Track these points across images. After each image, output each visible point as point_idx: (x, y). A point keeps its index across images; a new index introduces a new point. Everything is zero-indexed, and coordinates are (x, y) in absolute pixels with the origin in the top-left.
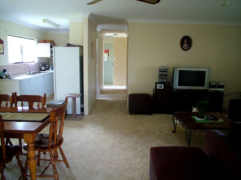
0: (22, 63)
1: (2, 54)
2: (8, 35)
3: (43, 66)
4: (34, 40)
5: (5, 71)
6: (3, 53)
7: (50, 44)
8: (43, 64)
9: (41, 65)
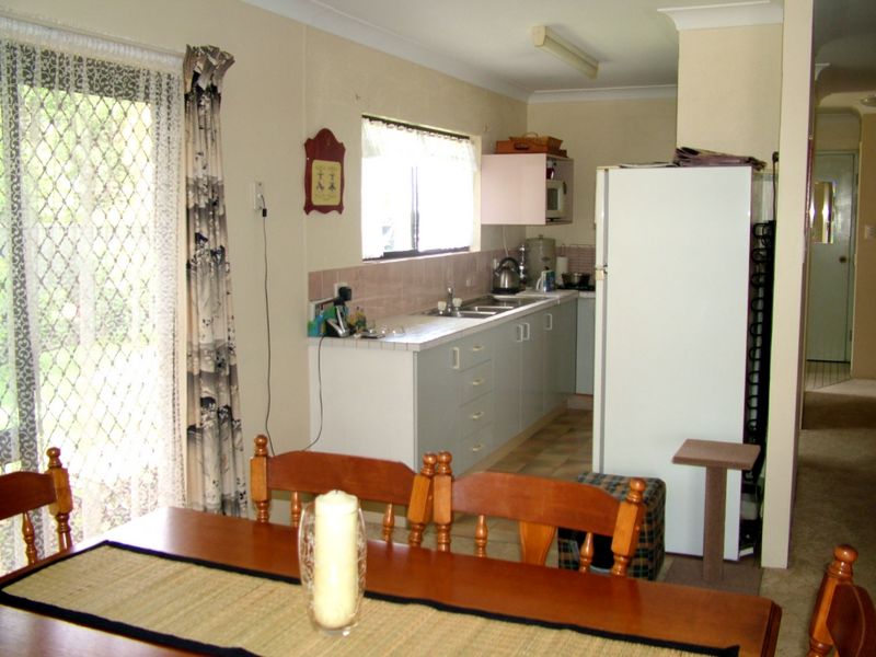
0: (414, 253)
1: (334, 213)
2: (365, 117)
3: (507, 268)
4: (467, 138)
5: (345, 294)
6: (340, 208)
7: (548, 159)
8: (506, 259)
9: (496, 264)
